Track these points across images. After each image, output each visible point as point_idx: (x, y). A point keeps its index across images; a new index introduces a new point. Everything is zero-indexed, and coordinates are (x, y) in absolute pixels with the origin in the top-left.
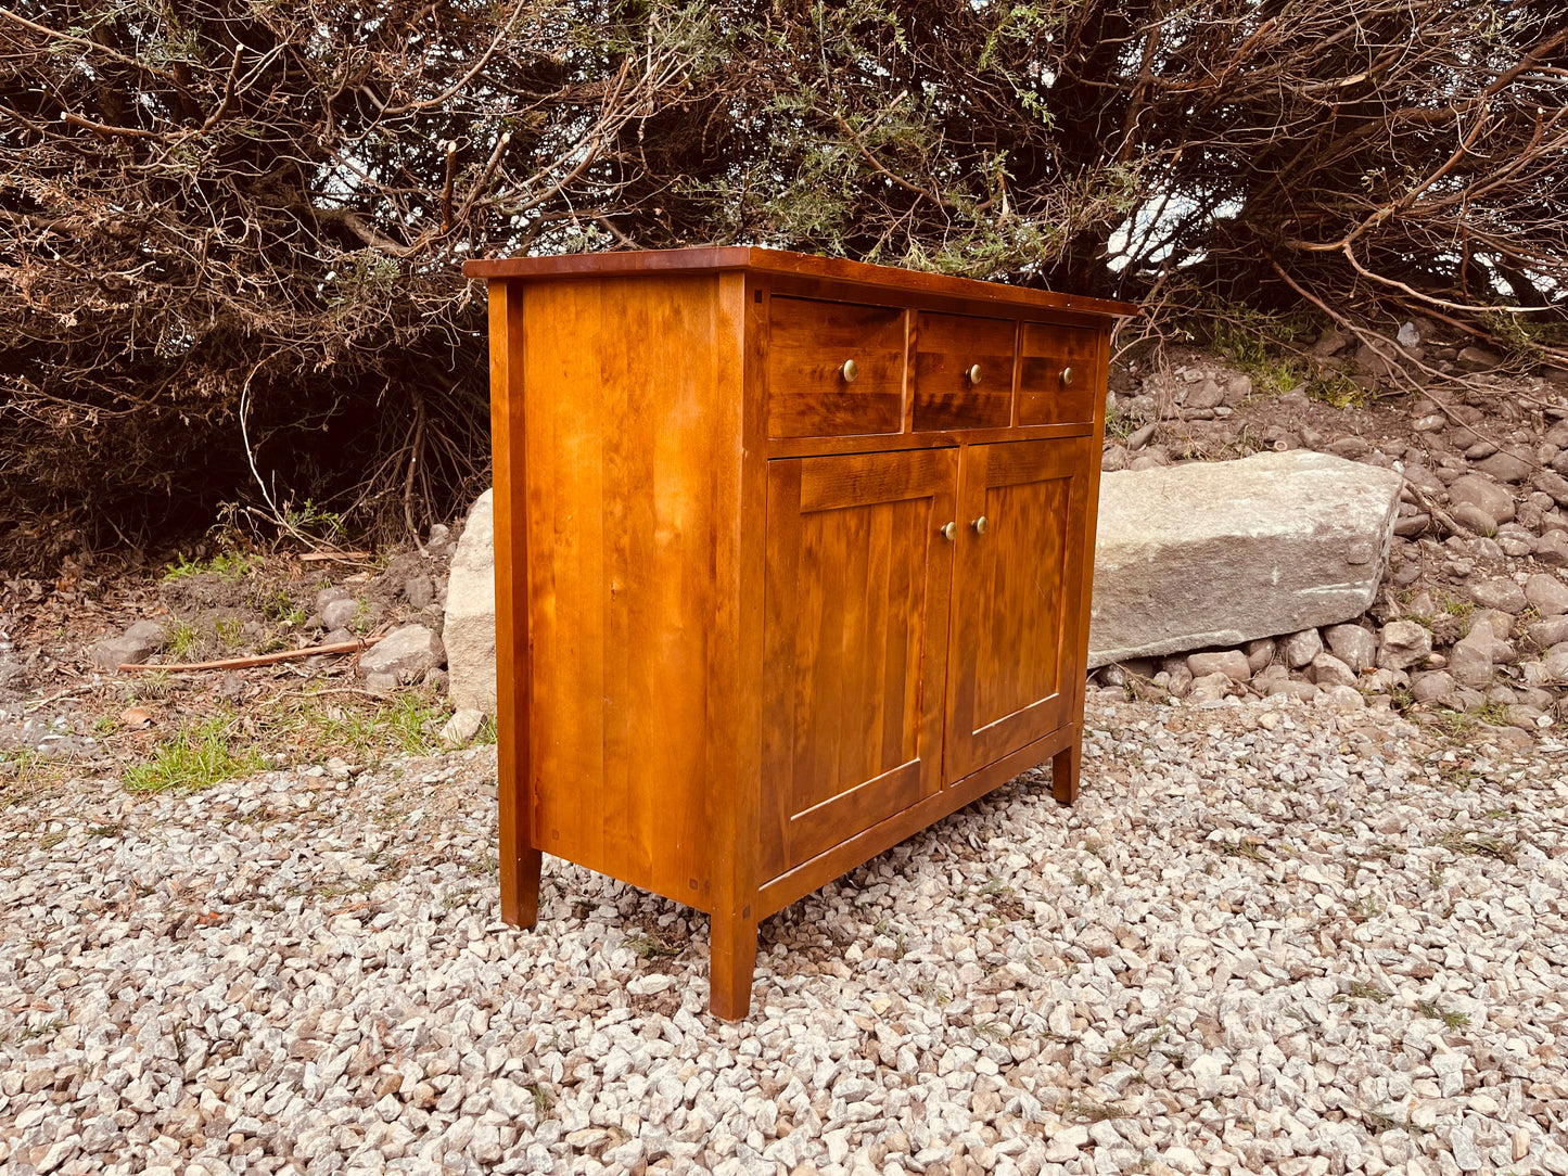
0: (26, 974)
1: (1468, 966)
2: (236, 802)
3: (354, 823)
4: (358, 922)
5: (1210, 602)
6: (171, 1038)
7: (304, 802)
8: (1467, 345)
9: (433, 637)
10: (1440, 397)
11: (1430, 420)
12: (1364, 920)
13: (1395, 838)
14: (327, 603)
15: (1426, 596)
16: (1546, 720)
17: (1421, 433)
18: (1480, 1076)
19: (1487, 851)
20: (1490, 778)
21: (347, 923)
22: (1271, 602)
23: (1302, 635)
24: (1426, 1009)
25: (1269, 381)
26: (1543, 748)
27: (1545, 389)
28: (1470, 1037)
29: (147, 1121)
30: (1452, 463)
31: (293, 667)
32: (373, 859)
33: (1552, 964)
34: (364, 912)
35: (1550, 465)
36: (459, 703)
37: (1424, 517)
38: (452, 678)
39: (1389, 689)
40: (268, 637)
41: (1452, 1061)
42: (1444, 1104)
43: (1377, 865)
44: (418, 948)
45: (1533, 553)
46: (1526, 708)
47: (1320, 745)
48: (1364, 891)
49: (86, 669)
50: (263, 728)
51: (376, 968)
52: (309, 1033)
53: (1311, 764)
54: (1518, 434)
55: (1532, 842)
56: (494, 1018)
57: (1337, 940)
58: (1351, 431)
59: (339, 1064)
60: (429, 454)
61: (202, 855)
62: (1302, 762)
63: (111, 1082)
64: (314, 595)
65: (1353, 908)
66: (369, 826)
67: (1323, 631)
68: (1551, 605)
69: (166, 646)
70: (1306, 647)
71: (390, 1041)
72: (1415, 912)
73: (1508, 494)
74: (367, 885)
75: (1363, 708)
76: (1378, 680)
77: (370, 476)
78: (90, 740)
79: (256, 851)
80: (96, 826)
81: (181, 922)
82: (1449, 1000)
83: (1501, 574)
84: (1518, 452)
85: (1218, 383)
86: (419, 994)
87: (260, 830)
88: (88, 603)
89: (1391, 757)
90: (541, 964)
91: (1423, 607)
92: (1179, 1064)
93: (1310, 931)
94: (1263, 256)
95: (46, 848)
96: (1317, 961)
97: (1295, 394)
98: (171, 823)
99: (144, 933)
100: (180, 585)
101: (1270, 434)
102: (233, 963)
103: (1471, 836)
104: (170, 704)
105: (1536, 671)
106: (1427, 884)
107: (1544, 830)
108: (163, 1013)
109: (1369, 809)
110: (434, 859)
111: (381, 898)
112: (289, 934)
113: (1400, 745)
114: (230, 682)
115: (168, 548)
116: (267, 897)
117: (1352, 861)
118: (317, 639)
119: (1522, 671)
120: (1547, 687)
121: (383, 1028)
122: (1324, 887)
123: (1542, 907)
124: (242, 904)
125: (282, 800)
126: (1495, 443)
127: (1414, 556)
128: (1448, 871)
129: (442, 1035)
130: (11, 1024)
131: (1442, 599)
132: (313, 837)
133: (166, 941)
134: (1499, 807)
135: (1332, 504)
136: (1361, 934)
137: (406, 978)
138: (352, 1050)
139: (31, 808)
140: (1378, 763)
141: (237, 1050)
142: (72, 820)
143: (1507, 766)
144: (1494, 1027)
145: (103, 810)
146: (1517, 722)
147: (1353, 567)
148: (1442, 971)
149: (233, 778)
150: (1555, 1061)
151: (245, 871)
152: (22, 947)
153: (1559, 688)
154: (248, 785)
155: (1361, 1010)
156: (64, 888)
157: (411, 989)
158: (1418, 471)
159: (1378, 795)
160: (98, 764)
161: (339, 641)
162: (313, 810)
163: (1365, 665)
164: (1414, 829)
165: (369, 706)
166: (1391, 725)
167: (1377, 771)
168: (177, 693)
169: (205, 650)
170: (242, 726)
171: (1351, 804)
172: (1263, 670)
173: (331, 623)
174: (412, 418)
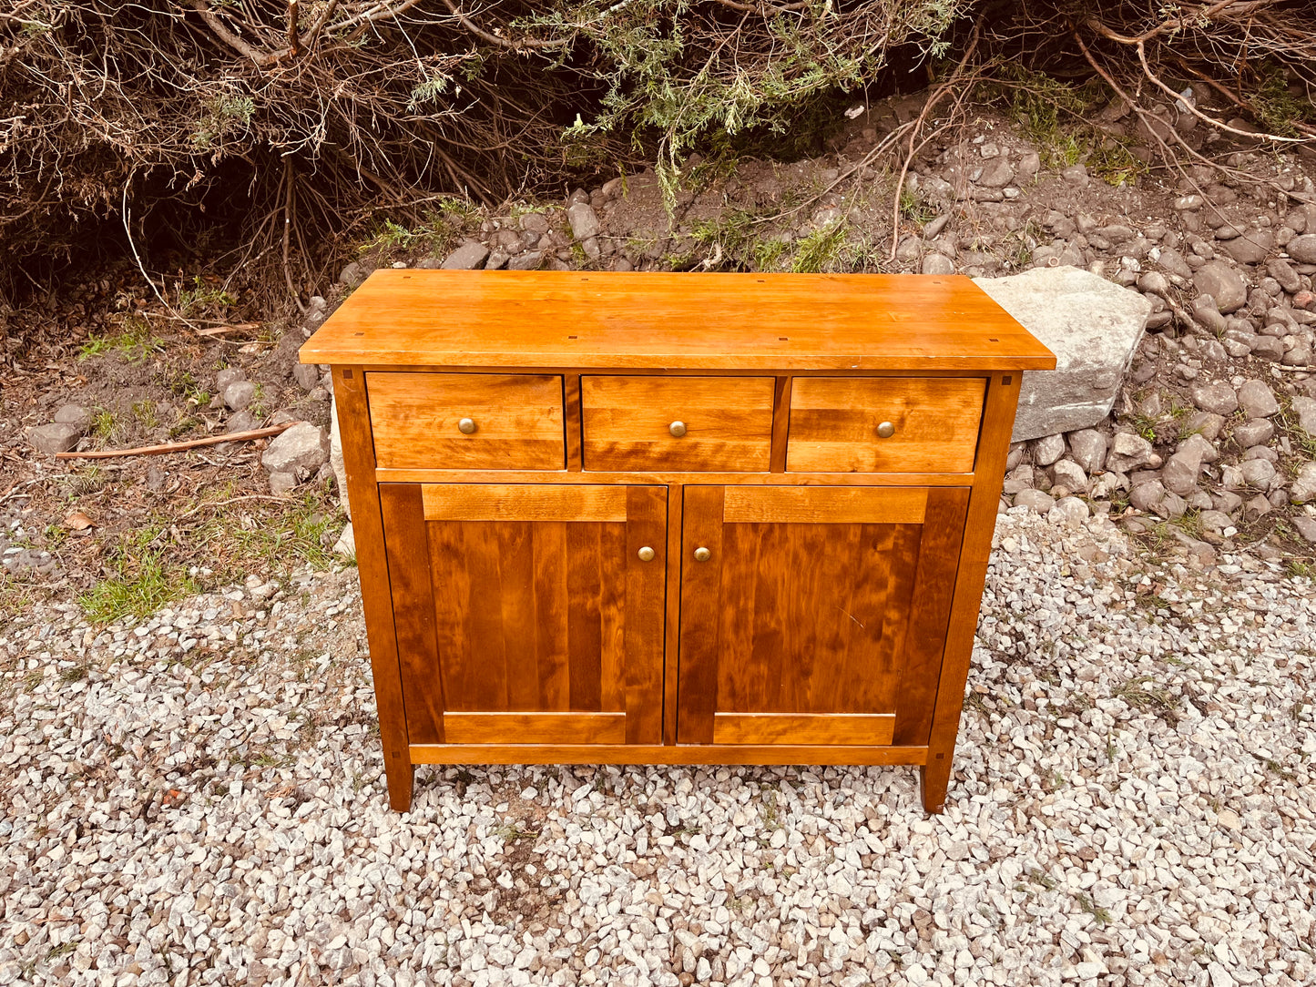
0: (38, 869)
1: (1121, 852)
2: (175, 635)
7: (231, 635)
8: (1236, 116)
9: (322, 435)
10: (1204, 174)
11: (1191, 199)
12: (1052, 791)
13: (1089, 688)
14: (227, 384)
15: (1156, 397)
16: (1231, 531)
17: (1181, 211)
18: (1109, 978)
19: (1157, 701)
20: (1174, 609)
21: (278, 810)
22: (1027, 416)
23: (1049, 439)
24: (1084, 901)
25: (1057, 153)
26: (1222, 568)
27: (1294, 169)
28: (1109, 933)
30: (1201, 249)
31: (205, 456)
32: (293, 716)
33: (1183, 855)
34: (292, 796)
35: (1284, 249)
37: (1167, 315)
39: (1111, 493)
40: (180, 419)
41: (1094, 964)
43: (1070, 722)
44: (337, 842)
45: (1253, 351)
46: (1217, 515)
47: (1046, 568)
49: (28, 453)
50: (188, 536)
51: (306, 867)
53: (1038, 591)
54: (1264, 219)
55: (1193, 697)
56: (399, 930)
57: (1029, 815)
61: (156, 708)
62: (1030, 589)
64: (214, 374)
65: (1044, 774)
66: (287, 672)
67: (1066, 436)
68: (1258, 409)
69: (92, 430)
70: (1051, 449)
71: (323, 961)
72: (1091, 784)
73: (1244, 278)
75: (1086, 520)
76: (1103, 485)
79: (199, 701)
80: (66, 665)
81: (150, 801)
82: (1101, 888)
83: (1221, 377)
84: (1259, 237)
85: (1011, 160)
86: (341, 903)
87: (198, 674)
88: (17, 366)
89: (1101, 579)
90: (431, 859)
91: (1151, 407)
92: (898, 963)
93: (1010, 804)
94: (1067, 28)
95: (29, 691)
96: (1011, 842)
97: (1077, 172)
98: (125, 662)
99: (123, 814)
100: (94, 363)
101: (1050, 220)
102: (197, 865)
103: (1148, 686)
104: (106, 503)
105: (1233, 475)
106: (1105, 751)
107: (1205, 680)
108: (150, 927)
109: (1075, 645)
110: (342, 717)
111: (304, 774)
112: (235, 820)
113: (1110, 564)
114: (153, 474)
115: (75, 283)
116: (213, 763)
117: (1052, 718)
118: (221, 421)
119: (1221, 474)
120: (1239, 491)
121: (317, 953)
122: (1028, 753)
123: (1186, 788)
124: (195, 775)
125: (213, 632)
126: (1241, 228)
127: (1153, 356)
128: (1123, 734)
129: (360, 955)
130: (36, 940)
131: (1169, 401)
132: (243, 685)
133: (140, 824)
134: (1175, 647)
135: (1088, 337)
136: (1047, 810)
137: (330, 875)
138: (295, 969)
139: (9, 639)
140: (1089, 590)
141: (209, 963)
142: (45, 656)
143: (1189, 595)
144: (1129, 920)
145: (68, 644)
146: (1208, 535)
147: (1097, 391)
148: (1101, 855)
149: (170, 603)
150: (1165, 968)
151: (192, 729)
152: (30, 830)
153: (1248, 490)
154: (184, 612)
155: (1035, 901)
156: (51, 745)
157: (335, 895)
158: (1171, 258)
159: (1084, 627)
160: (56, 586)
161: (242, 427)
162: (240, 644)
163: (1096, 468)
164: (1104, 678)
165: (274, 506)
166: (1106, 540)
167: (1087, 600)
168: (110, 486)
169: (126, 432)
170: (170, 534)
171: (1060, 644)
172: (1014, 469)
173: (233, 404)
174: (281, 170)
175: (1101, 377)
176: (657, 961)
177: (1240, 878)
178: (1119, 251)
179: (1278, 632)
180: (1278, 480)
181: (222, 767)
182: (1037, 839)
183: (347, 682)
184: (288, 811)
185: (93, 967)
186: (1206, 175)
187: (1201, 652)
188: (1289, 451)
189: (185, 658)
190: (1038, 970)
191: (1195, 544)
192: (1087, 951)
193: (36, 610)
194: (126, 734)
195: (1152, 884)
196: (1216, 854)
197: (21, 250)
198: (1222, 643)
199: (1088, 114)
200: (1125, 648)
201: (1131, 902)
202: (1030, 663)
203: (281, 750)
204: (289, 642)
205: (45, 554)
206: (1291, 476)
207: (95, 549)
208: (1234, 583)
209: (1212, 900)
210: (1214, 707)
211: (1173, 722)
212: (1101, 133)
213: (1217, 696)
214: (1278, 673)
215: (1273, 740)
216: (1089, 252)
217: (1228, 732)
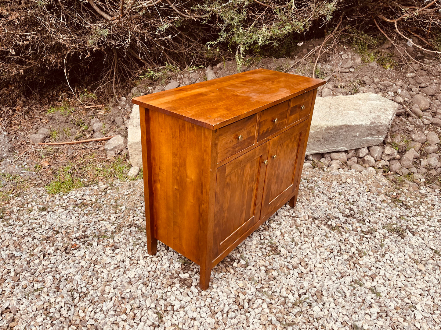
0: (30, 266)
1: (385, 276)
2: (76, 199)
3: (108, 209)
6: (70, 293)
7: (94, 199)
9: (124, 139)
10: (416, 66)
11: (411, 74)
12: (362, 256)
13: (375, 225)
14: (94, 123)
15: (399, 137)
16: (423, 180)
17: (408, 78)
18: (381, 314)
19: (398, 231)
20: (404, 203)
21: (109, 251)
22: (355, 141)
23: (363, 149)
24: (372, 290)
25: (367, 58)
26: (420, 191)
28: (381, 300)
29: (67, 320)
30: (415, 89)
31: (86, 145)
32: (113, 224)
33: (405, 277)
34: (113, 247)
36: (133, 163)
37: (403, 110)
39: (383, 167)
40: (78, 134)
41: (376, 309)
42: (371, 323)
43: (368, 236)
44: (128, 261)
45: (432, 124)
46: (419, 175)
47: (361, 189)
48: (364, 246)
49: (29, 143)
50: (80, 168)
51: (117, 268)
52: (103, 292)
53: (358, 196)
54: (436, 81)
55: (410, 230)
56: (147, 288)
57: (354, 263)
59: (111, 303)
60: (119, 67)
61: (69, 220)
62: (356, 195)
63: (57, 308)
64: (90, 120)
65: (360, 251)
66: (111, 211)
67: (368, 148)
68: (433, 141)
69: (50, 136)
70: (363, 152)
71: (123, 296)
72: (375, 255)
73: (429, 100)
74: (113, 234)
75: (375, 175)
76: (381, 164)
77: (102, 77)
79: (83, 219)
80: (40, 206)
81: (67, 247)
82: (378, 286)
83: (421, 131)
84: (434, 87)
85: (352, 60)
86: (129, 279)
87: (83, 210)
88: (26, 116)
89: (379, 193)
90: (158, 268)
91: (397, 140)
92: (310, 306)
93: (348, 260)
94: (371, 17)
95: (28, 214)
96: (348, 271)
97: (374, 64)
98: (60, 206)
99: (58, 251)
100: (52, 115)
101: (365, 79)
102: (82, 266)
103: (395, 226)
104: (54, 159)
105: (424, 162)
106: (380, 245)
107: (414, 225)
108: (67, 284)
109: (370, 213)
110: (129, 225)
111: (117, 241)
112: (95, 254)
113: (382, 188)
114: (69, 150)
115: (45, 92)
116: (88, 237)
117: (363, 234)
118: (92, 135)
119: (420, 162)
120: (426, 167)
121: (121, 293)
122: (354, 245)
123: (407, 257)
124: (82, 240)
125: (88, 198)
126: (428, 84)
127: (398, 123)
128: (386, 240)
129: (135, 295)
130: (30, 287)
131: (403, 138)
132: (97, 214)
133: (64, 254)
134: (404, 214)
135: (377, 115)
136: (361, 262)
137: (125, 271)
138: (114, 298)
139: (22, 198)
140: (375, 196)
141: (86, 296)
142: (34, 204)
143: (409, 199)
144: (388, 297)
145: (41, 200)
146: (415, 181)
147: (379, 132)
148: (378, 276)
149: (74, 189)
150: (400, 311)
151: (81, 227)
152: (28, 255)
153: (429, 167)
154: (79, 192)
155: (356, 289)
156: (35, 230)
157: (127, 277)
158: (405, 92)
159: (374, 208)
160: (38, 182)
161: (98, 136)
162: (96, 202)
163: (378, 159)
164: (380, 223)
165: (108, 161)
166: (381, 181)
167: (375, 199)
168: (55, 153)
169: (61, 137)
170: (74, 168)
171: (365, 212)
172: (351, 158)
173: (95, 130)
174: (113, 57)
175: (381, 128)
176: (231, 301)
177: (425, 285)
178: (387, 90)
179: (438, 211)
180: (439, 164)
181: (91, 238)
182: (357, 271)
183: (131, 214)
184: (112, 251)
185: (48, 295)
186: (417, 67)
187: (413, 216)
189: (79, 205)
190: (357, 310)
191: (411, 183)
192: (373, 305)
193: (31, 189)
194: (60, 227)
195: (395, 286)
196: (417, 277)
197: (29, 79)
198: (420, 214)
199: (378, 46)
200: (388, 214)
201: (388, 291)
202: (355, 218)
203: (109, 234)
204: (112, 202)
205: (34, 173)
207: (51, 172)
208: (424, 196)
209: (415, 291)
210: (417, 233)
211: (403, 237)
212: (382, 52)
213: (418, 230)
214: (438, 223)
215: (436, 244)
216: (377, 90)
217: (421, 241)
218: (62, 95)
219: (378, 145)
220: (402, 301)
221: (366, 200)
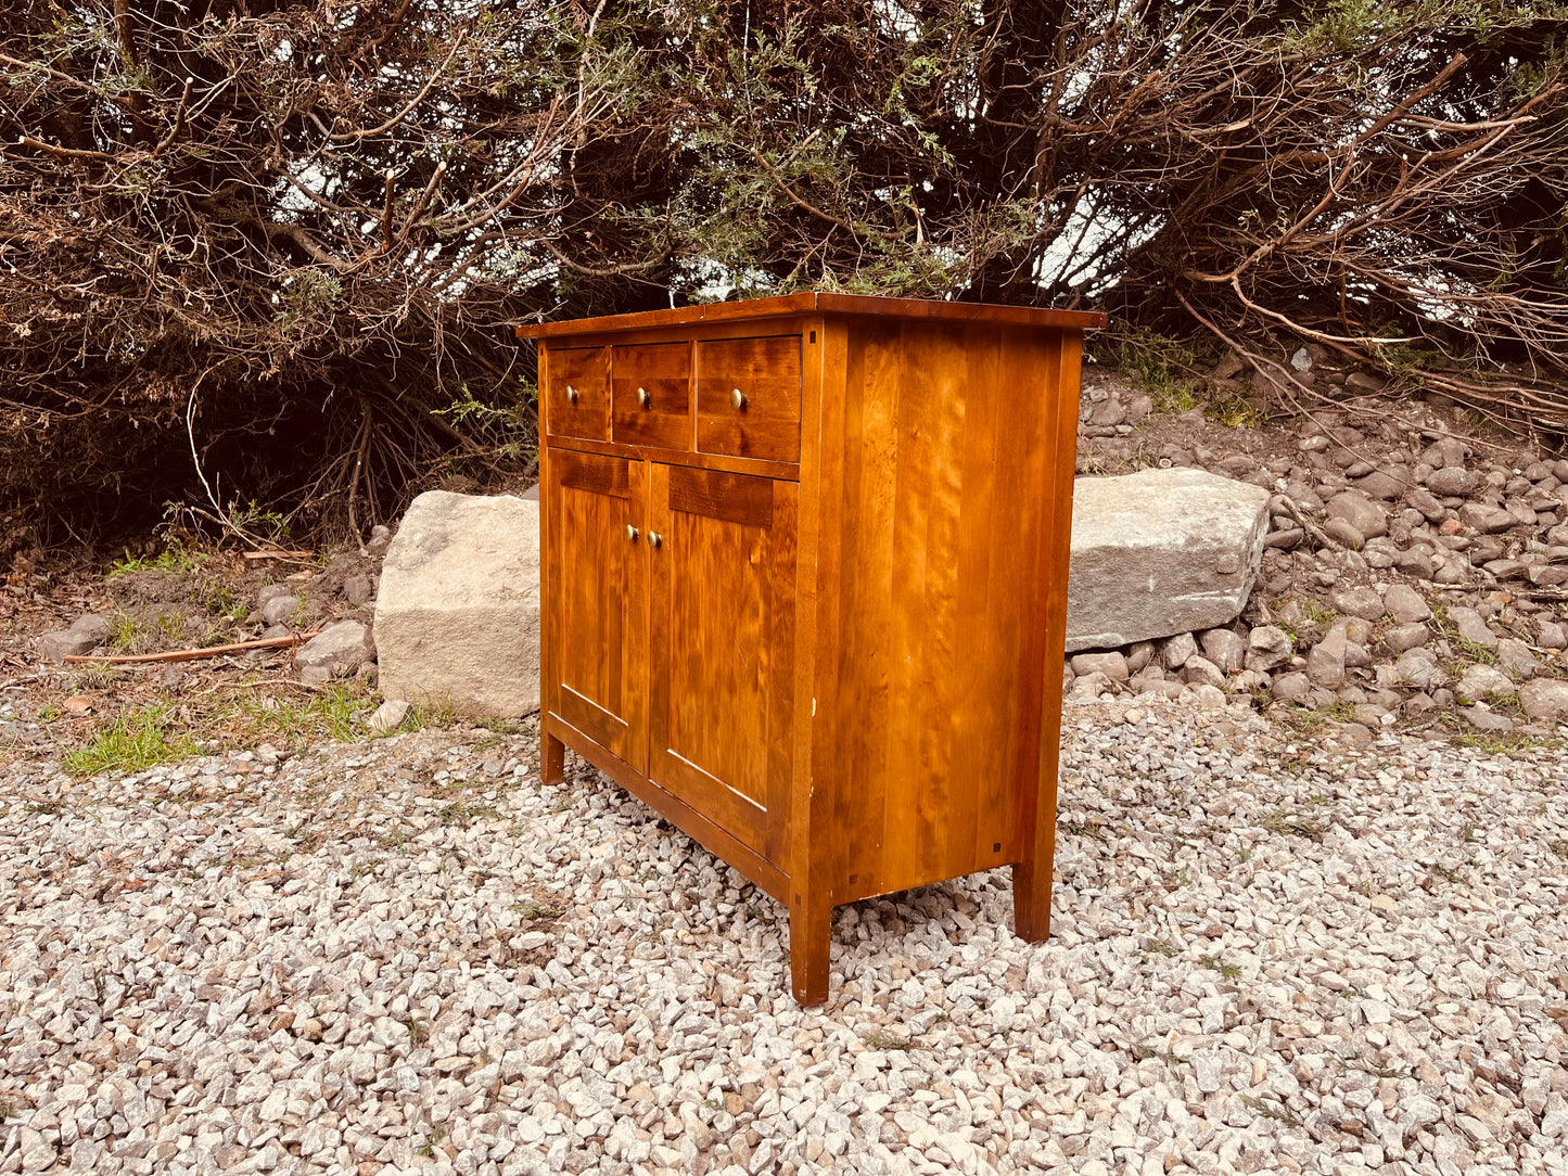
1: (1255, 928)
2: (167, 783)
3: (278, 802)
4: (270, 888)
5: (1091, 607)
6: (92, 982)
7: (232, 784)
8: (1355, 370)
9: (365, 632)
10: (1324, 420)
11: (1315, 440)
12: (1175, 889)
13: (1223, 820)
14: (268, 600)
15: (1294, 604)
16: (1389, 718)
17: (1306, 452)
18: (1239, 1017)
19: (1304, 832)
20: (1323, 768)
21: (261, 889)
22: (1149, 607)
23: (1178, 639)
24: (1206, 962)
25: (1170, 401)
26: (1379, 743)
27: (1423, 413)
28: (1241, 986)
29: (66, 1050)
30: (1331, 481)
31: (232, 660)
32: (291, 834)
33: (1328, 927)
34: (277, 878)
35: (1423, 484)
36: (387, 694)
37: (1298, 531)
38: (381, 671)
39: (1251, 688)
40: (210, 632)
41: (1216, 1006)
42: (1202, 1039)
43: (1199, 843)
44: (324, 910)
45: (1397, 566)
46: (1373, 708)
47: (1177, 738)
48: (1181, 864)
49: (33, 660)
50: (199, 716)
51: (282, 927)
52: (216, 979)
53: (1167, 755)
54: (1396, 455)
55: (1344, 824)
56: (384, 968)
57: (1147, 905)
58: (1242, 449)
59: (240, 1005)
60: (375, 457)
61: (133, 830)
62: (1158, 755)
63: (36, 1018)
64: (256, 592)
65: (1168, 878)
66: (291, 805)
67: (1198, 635)
68: (1408, 614)
69: (110, 639)
70: (1182, 650)
71: (288, 985)
72: (1221, 882)
73: (1382, 510)
74: (285, 856)
75: (1224, 705)
76: (1241, 681)
77: (317, 478)
78: (34, 725)
79: (183, 827)
80: (36, 804)
81: (108, 887)
82: (1230, 954)
83: (1363, 584)
84: (1394, 472)
85: (1122, 402)
87: (189, 809)
88: (38, 598)
89: (1239, 748)
90: (433, 925)
91: (1290, 614)
93: (1126, 898)
94: (1165, 284)
96: (1126, 924)
97: (1194, 416)
98: (105, 802)
99: (74, 897)
101: (1166, 451)
102: (153, 922)
103: (1291, 819)
104: (113, 694)
105: (1388, 673)
106: (1238, 859)
107: (1357, 814)
108: (86, 962)
110: (349, 834)
111: (295, 867)
112: (207, 897)
113: (1250, 738)
114: (171, 674)
115: (118, 545)
116: (190, 867)
117: (1180, 839)
118: (257, 633)
119: (1375, 673)
120: (1396, 688)
122: (1149, 861)
124: (165, 873)
125: (212, 782)
126: (1372, 464)
127: (1287, 568)
128: (1260, 847)
129: (335, 981)
131: (1308, 606)
133: (93, 903)
135: (1204, 518)
136: (1169, 901)
140: (1226, 757)
141: (150, 995)
143: (1341, 759)
144: (1265, 975)
145: (43, 790)
146: (1362, 720)
147: (1222, 576)
148: (1231, 931)
149: (167, 762)
150: (1306, 1005)
151: (172, 844)
153: (1408, 689)
154: (181, 768)
155: (1152, 963)
157: (312, 943)
158: (1300, 488)
159: (1220, 782)
160: (40, 748)
161: (278, 635)
162: (240, 790)
163: (1233, 666)
164: (1241, 812)
165: (303, 697)
166: (1246, 721)
167: (1222, 761)
168: (120, 683)
169: (148, 643)
170: (179, 713)
171: (1192, 791)
172: (1141, 671)
173: (271, 619)
174: (359, 424)
175: (1223, 558)
176: (689, 991)
177: (1399, 945)
180: (1439, 677)
181: (199, 869)
182: (1156, 921)
183: (360, 810)
186: (1330, 421)
187: (1353, 797)
188: (1448, 652)
189: (176, 797)
191: (1346, 725)
193: (12, 766)
194: (93, 850)
196: (1368, 927)
197: (67, 479)
198: (1379, 791)
199: (1200, 369)
200: (1267, 794)
201: (1267, 964)
202: (1157, 806)
203: (270, 856)
204: (298, 787)
206: (1455, 676)
207: (92, 723)
208: (1396, 750)
209: (1363, 960)
210: (1368, 832)
211: (1320, 840)
212: (1215, 386)
213: (1373, 825)
214: (1443, 808)
215: (1436, 853)
217: (1383, 848)
218: (171, 510)
219: (1229, 626)
220: (1316, 981)
221: (1195, 765)
